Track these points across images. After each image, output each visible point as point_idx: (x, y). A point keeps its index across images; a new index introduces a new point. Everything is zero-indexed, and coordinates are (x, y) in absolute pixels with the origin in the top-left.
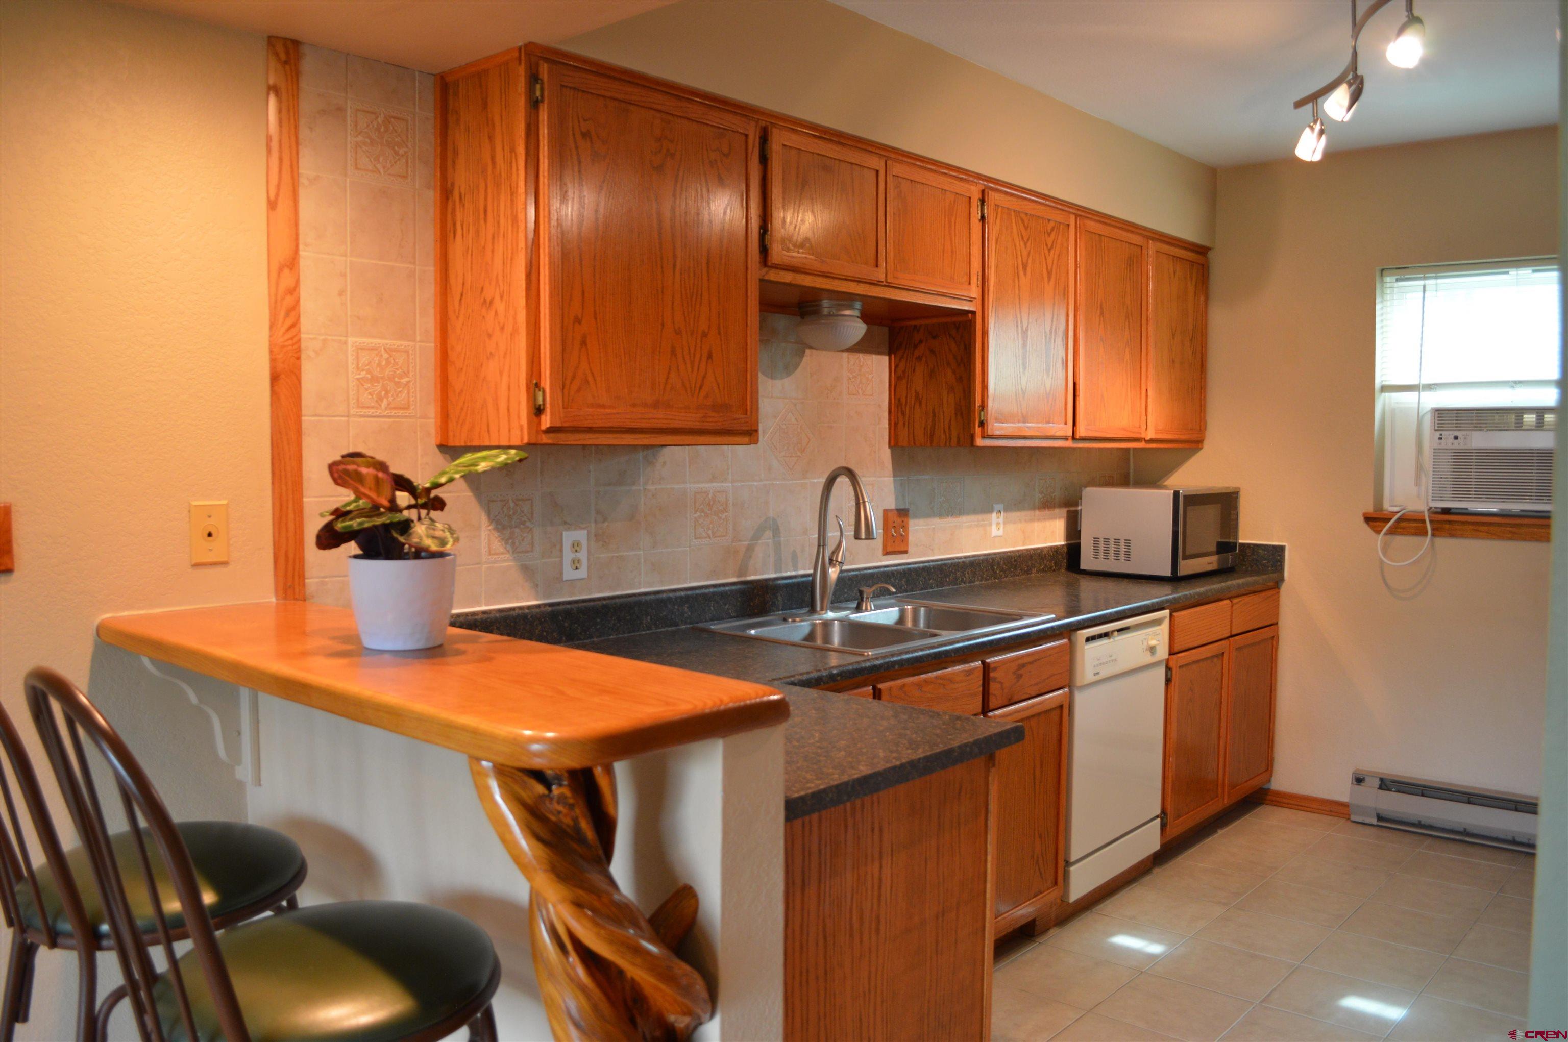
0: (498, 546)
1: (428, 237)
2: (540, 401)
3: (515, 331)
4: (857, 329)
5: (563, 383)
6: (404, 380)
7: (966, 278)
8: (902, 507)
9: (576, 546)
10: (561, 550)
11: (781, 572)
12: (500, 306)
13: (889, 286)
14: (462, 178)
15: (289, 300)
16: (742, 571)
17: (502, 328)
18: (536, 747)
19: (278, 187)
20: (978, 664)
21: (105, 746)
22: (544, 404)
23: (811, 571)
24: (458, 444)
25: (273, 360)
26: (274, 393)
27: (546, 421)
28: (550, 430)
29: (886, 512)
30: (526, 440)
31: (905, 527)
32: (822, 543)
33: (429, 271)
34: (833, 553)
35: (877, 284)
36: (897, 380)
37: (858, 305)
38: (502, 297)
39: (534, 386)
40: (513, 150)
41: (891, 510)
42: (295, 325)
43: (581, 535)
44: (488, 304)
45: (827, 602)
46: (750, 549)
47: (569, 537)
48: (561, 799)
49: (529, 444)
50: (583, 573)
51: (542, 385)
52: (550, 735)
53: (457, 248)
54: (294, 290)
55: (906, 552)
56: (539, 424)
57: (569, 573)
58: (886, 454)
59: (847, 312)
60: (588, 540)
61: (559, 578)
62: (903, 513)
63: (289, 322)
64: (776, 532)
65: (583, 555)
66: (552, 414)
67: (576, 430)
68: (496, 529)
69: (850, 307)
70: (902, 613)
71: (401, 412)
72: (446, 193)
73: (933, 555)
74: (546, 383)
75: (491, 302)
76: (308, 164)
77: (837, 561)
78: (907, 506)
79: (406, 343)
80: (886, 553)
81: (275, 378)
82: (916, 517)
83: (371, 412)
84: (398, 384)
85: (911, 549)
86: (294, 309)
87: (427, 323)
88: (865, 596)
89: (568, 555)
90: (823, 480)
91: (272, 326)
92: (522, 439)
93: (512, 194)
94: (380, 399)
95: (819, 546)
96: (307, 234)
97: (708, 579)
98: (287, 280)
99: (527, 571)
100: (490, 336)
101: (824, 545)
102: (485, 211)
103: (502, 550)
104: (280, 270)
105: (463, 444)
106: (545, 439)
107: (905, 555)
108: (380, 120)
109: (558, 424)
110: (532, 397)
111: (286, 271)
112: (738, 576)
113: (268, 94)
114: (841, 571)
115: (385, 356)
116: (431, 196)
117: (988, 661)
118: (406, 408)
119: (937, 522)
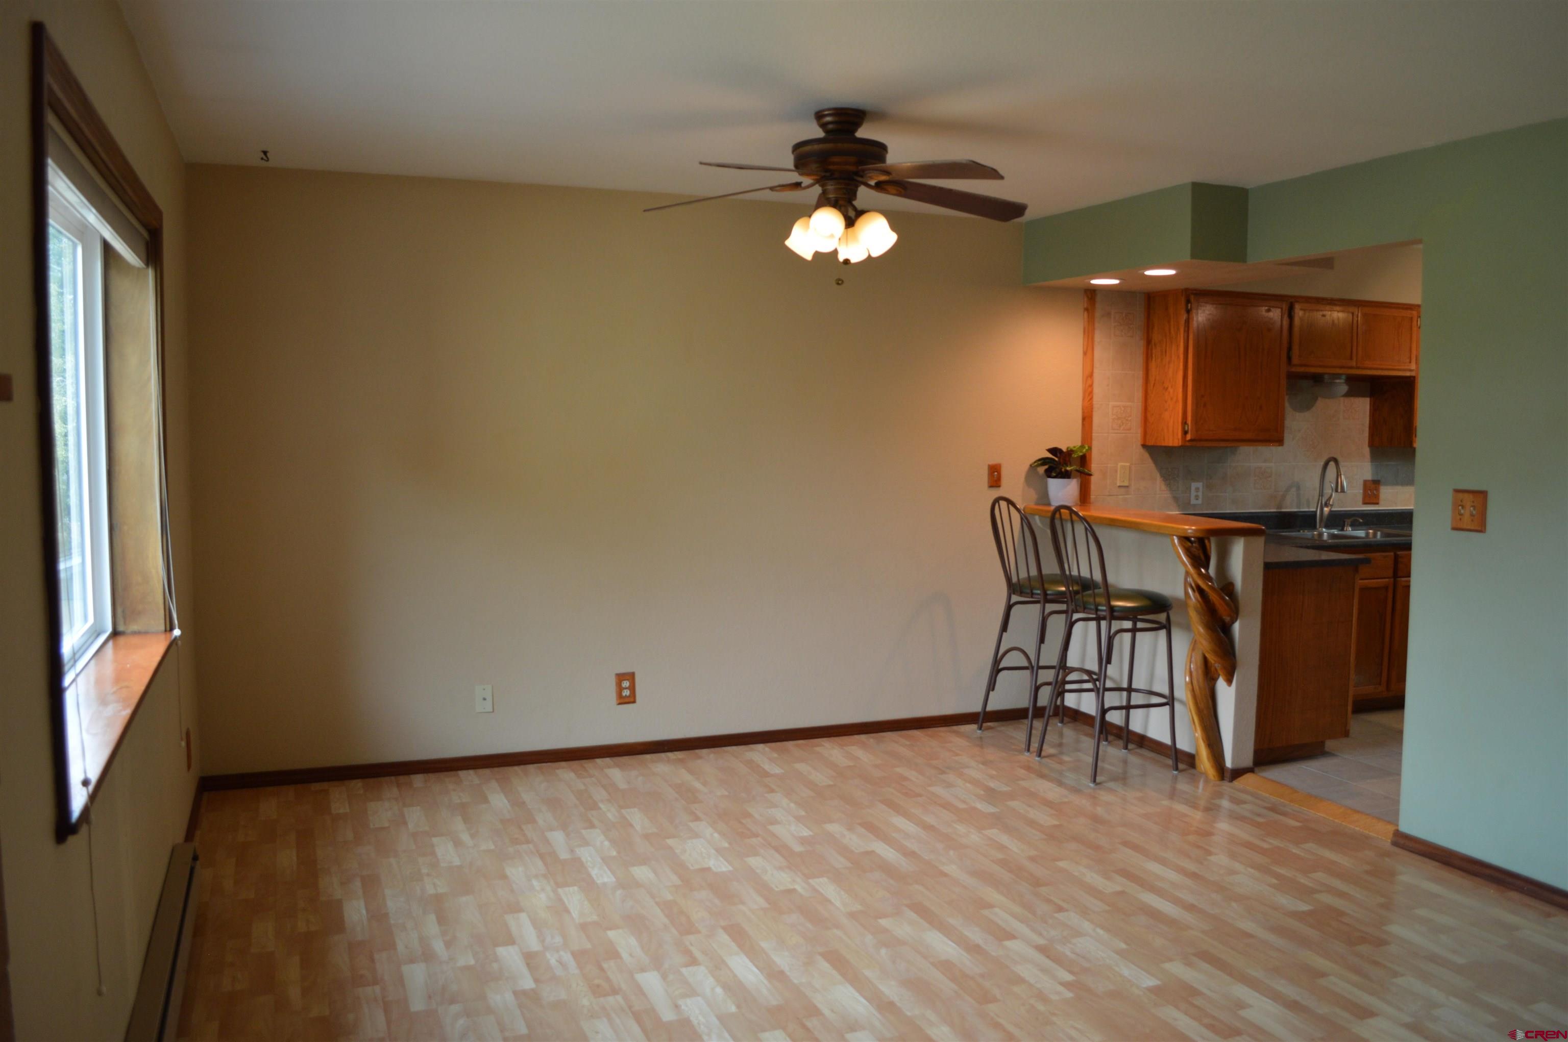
0: (1163, 487)
1: (1140, 360)
2: (1186, 428)
3: (1177, 401)
4: (1344, 388)
5: (1196, 420)
6: (1130, 419)
7: (1408, 360)
8: (1376, 479)
9: (1197, 489)
10: (1190, 491)
11: (1300, 508)
12: (1171, 390)
13: (1358, 368)
14: (1156, 337)
15: (1090, 389)
16: (1279, 507)
17: (1172, 399)
18: (1189, 531)
19: (1087, 348)
20: (1392, 554)
21: (1083, 521)
22: (1188, 430)
23: (1315, 510)
24: (1150, 444)
25: (1083, 412)
26: (1083, 425)
27: (1189, 437)
28: (1191, 440)
29: (1365, 482)
30: (1180, 444)
31: (1378, 490)
32: (1321, 494)
33: (1140, 374)
34: (1327, 500)
35: (1351, 368)
36: (1375, 411)
37: (1344, 377)
38: (1172, 387)
39: (1184, 423)
40: (1178, 329)
41: (1369, 481)
42: (1091, 399)
43: (1200, 485)
44: (1166, 389)
45: (1323, 524)
46: (1284, 497)
47: (1194, 485)
48: (1196, 548)
49: (1181, 446)
50: (1200, 502)
51: (1187, 422)
52: (1193, 528)
53: (1153, 365)
54: (1091, 386)
55: (1377, 504)
56: (1185, 437)
57: (1193, 501)
58: (1366, 450)
59: (1338, 381)
60: (1203, 487)
61: (1189, 503)
62: (1376, 483)
63: (1089, 398)
64: (1298, 488)
65: (1200, 494)
66: (1191, 434)
67: (1200, 440)
68: (1164, 480)
69: (1340, 378)
70: (1367, 534)
71: (1128, 431)
72: (1149, 342)
73: (1396, 506)
74: (1189, 421)
75: (1167, 388)
76: (1098, 336)
77: (1329, 504)
78: (1379, 479)
79: (1130, 403)
80: (1365, 503)
81: (1084, 419)
82: (1386, 484)
83: (1116, 431)
84: (1127, 420)
85: (1381, 502)
86: (1091, 393)
87: (1139, 395)
88: (1346, 523)
89: (1193, 493)
90: (1322, 463)
91: (1084, 399)
92: (1179, 443)
93: (1177, 346)
94: (1120, 427)
95: (1319, 496)
96: (1096, 364)
97: (1261, 509)
98: (1089, 382)
99: (1176, 499)
100: (1166, 402)
101: (1322, 496)
102: (1166, 352)
103: (1166, 489)
104: (1087, 377)
105: (1152, 444)
106: (1188, 444)
107: (1377, 506)
108: (1124, 315)
109: (1193, 438)
110: (1183, 428)
111: (1089, 378)
112: (1277, 509)
113: (1084, 313)
114: (1331, 511)
115: (1123, 409)
116: (1142, 343)
117: (1399, 553)
118: (1130, 429)
119: (1399, 488)
